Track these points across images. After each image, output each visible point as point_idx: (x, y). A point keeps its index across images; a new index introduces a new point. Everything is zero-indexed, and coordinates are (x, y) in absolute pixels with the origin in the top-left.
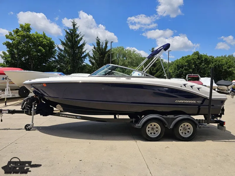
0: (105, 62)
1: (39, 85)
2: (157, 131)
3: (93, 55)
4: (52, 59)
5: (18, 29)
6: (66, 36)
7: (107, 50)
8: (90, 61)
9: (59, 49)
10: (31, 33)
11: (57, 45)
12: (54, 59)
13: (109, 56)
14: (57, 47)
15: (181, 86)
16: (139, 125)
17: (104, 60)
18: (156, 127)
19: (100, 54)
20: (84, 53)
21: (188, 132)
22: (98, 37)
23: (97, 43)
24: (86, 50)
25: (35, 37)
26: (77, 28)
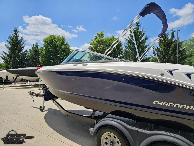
0: (171, 53)
3: (157, 47)
4: (120, 55)
5: (97, 37)
6: (130, 35)
8: (154, 53)
9: (125, 46)
10: (104, 38)
11: (123, 44)
12: (121, 55)
13: (175, 46)
14: (124, 45)
15: (162, 75)
17: (170, 50)
20: (148, 47)
24: (149, 44)
25: (106, 40)
26: (140, 26)
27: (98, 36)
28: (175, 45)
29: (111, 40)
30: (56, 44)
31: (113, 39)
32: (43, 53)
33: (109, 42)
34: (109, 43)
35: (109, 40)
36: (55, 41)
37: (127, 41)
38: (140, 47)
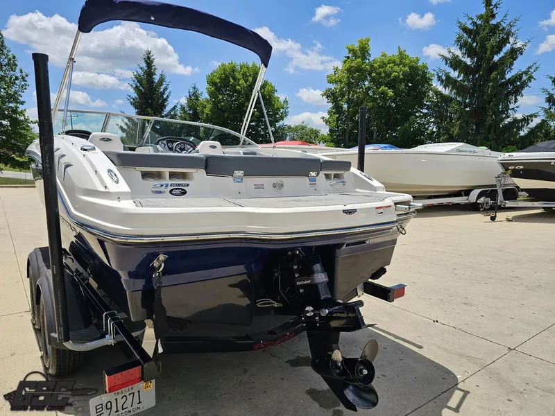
5: (348, 58)
9: (442, 81)
10: (370, 59)
14: (436, 77)
25: (376, 65)
27: (350, 55)
29: (391, 65)
30: (238, 87)
31: (398, 61)
32: (207, 114)
33: (385, 72)
34: (383, 75)
35: (383, 65)
36: (234, 78)
37: (446, 64)
38: (490, 81)
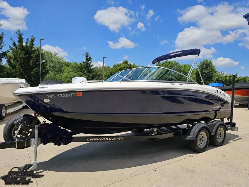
1: (67, 95)
2: (203, 140)
7: (33, 49)
15: (216, 92)
16: (191, 137)
18: (202, 136)
19: (26, 54)
21: (220, 136)
22: (19, 31)
23: (19, 38)
28: (35, 56)
